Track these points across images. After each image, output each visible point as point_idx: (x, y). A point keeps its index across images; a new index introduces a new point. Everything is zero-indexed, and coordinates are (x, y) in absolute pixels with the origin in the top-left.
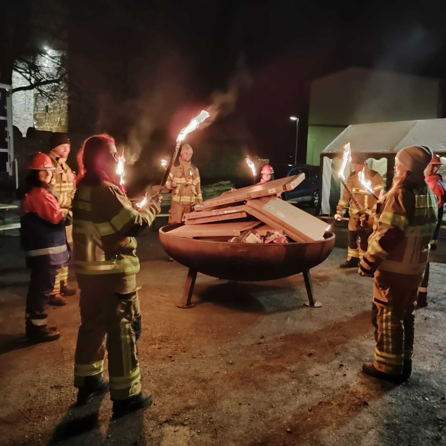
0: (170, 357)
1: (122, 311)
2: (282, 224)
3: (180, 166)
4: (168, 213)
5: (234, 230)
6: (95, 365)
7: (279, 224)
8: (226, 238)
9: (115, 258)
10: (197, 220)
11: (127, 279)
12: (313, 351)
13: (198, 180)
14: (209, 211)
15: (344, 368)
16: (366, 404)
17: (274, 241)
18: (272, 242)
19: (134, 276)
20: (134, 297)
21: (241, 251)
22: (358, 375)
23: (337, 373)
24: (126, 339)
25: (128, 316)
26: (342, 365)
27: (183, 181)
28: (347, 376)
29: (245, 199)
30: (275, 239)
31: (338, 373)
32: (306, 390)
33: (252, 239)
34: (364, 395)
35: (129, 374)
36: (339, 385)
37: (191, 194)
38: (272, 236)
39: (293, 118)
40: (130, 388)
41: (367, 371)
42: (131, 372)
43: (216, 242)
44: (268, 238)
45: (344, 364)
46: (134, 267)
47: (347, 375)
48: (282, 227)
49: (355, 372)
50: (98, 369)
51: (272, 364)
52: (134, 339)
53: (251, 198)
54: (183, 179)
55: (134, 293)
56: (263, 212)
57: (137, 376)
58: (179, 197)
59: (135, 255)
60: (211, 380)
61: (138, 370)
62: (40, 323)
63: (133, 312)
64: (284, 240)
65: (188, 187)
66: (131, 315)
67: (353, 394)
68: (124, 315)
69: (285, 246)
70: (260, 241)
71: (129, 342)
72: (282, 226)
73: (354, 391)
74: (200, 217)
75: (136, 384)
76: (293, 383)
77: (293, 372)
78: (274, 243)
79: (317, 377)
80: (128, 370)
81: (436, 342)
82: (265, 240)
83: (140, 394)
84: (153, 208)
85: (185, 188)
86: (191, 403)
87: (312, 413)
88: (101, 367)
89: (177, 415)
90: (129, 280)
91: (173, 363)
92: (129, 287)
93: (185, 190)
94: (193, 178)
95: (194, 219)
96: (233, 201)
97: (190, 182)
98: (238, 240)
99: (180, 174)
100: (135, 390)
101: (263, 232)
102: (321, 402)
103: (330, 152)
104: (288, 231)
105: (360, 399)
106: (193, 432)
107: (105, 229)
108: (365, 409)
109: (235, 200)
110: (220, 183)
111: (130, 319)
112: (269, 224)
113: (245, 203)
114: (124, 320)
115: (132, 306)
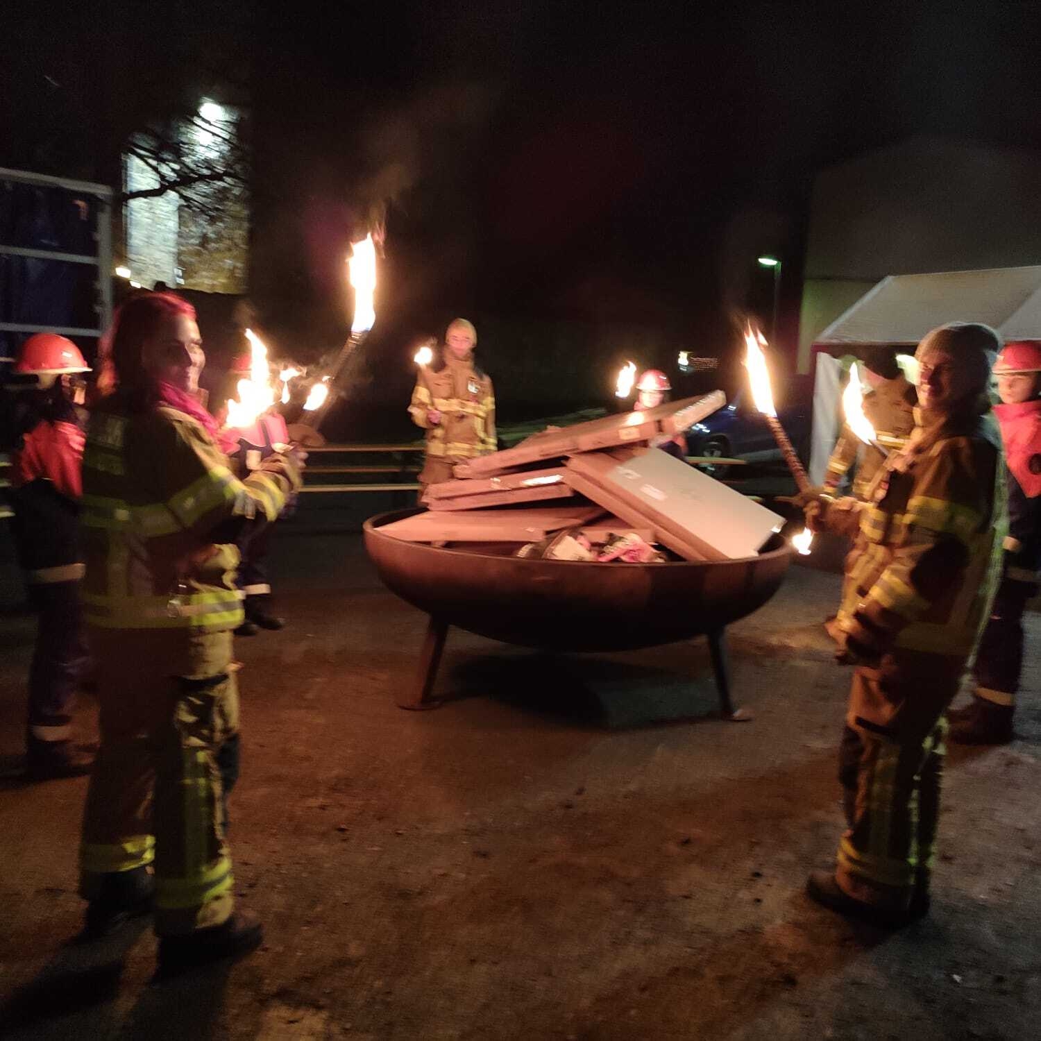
0: (342, 830)
1: (190, 719)
2: (652, 516)
3: (447, 372)
4: (415, 481)
5: (529, 529)
6: (130, 848)
7: (643, 514)
8: (510, 547)
9: (177, 591)
10: (459, 500)
11: (208, 643)
12: (696, 832)
13: (489, 403)
14: (485, 479)
15: (761, 883)
16: (790, 981)
17: (624, 558)
18: (617, 560)
19: (227, 636)
20: (221, 686)
21: (542, 578)
22: (792, 902)
23: (740, 895)
24: (195, 787)
25: (205, 732)
26: (757, 875)
27: (454, 406)
28: (763, 904)
29: (563, 452)
30: (624, 554)
31: (744, 895)
32: (649, 935)
33: (570, 549)
34: (792, 956)
35: (198, 873)
36: (738, 924)
37: (472, 437)
38: (619, 545)
39: (767, 262)
40: (199, 907)
41: (817, 894)
42: (204, 869)
43: (482, 556)
44: (608, 549)
45: (765, 871)
46: (226, 614)
47: (765, 901)
48: (652, 524)
49: (788, 894)
50: (138, 856)
51: (584, 860)
52: (217, 788)
53: (578, 451)
54: (454, 401)
55: (223, 677)
56: (605, 484)
57: (219, 881)
58: (442, 446)
59: (230, 584)
60: (420, 894)
61: (224, 866)
62: (51, 734)
63: (218, 722)
64: (648, 555)
65: (466, 421)
66: (212, 730)
67: (767, 952)
68: (193, 730)
69: (651, 569)
70: (588, 556)
71: (203, 794)
72: (652, 520)
73: (771, 943)
74: (462, 493)
75: (218, 898)
76: (621, 913)
77: (629, 885)
78: (622, 561)
79: (688, 900)
80: (197, 864)
81: (1021, 825)
82: (601, 553)
83: (230, 922)
84: (281, 477)
85: (456, 424)
86: (354, 950)
87: (646, 995)
88: (143, 852)
89: (309, 980)
90: (213, 645)
91: (345, 845)
92: (208, 662)
93: (458, 428)
94: (477, 399)
95: (448, 498)
96: (537, 458)
97: (470, 408)
98: (537, 552)
99: (445, 390)
100: (215, 913)
101: (599, 534)
102: (677, 969)
103: (835, 341)
104: (664, 531)
105: (779, 965)
106: (335, 1029)
107: (156, 521)
108: (785, 996)
109: (541, 456)
110: (581, 412)
111: (209, 739)
112: (619, 516)
113: (563, 462)
114: (195, 741)
115: (216, 709)
